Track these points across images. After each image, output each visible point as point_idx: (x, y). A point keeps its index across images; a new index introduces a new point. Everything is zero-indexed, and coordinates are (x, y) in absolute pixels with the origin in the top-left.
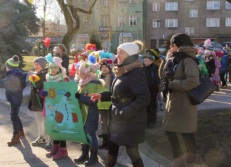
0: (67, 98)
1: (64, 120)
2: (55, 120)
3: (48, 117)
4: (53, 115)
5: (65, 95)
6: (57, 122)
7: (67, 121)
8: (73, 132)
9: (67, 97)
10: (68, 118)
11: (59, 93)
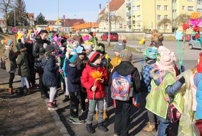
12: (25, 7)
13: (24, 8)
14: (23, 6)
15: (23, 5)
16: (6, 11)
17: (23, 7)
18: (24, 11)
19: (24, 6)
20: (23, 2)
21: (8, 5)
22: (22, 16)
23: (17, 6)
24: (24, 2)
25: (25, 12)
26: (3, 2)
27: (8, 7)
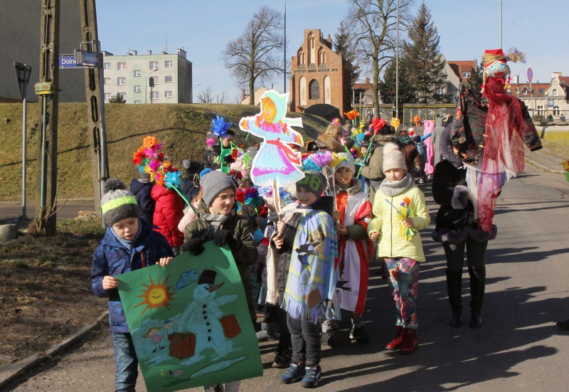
0: (208, 287)
1: (201, 344)
2: (171, 358)
3: (148, 360)
4: (163, 348)
5: (201, 282)
6: (181, 358)
7: (209, 345)
8: (228, 363)
9: (206, 285)
10: (209, 334)
11: (181, 284)
12: (438, 42)
13: (435, 46)
14: (431, 41)
15: (432, 39)
16: (376, 59)
17: (431, 43)
18: (434, 55)
19: (433, 41)
20: (431, 30)
21: (381, 41)
22: (428, 71)
23: (412, 43)
24: (435, 29)
25: (436, 58)
26: (368, 33)
27: (383, 47)
